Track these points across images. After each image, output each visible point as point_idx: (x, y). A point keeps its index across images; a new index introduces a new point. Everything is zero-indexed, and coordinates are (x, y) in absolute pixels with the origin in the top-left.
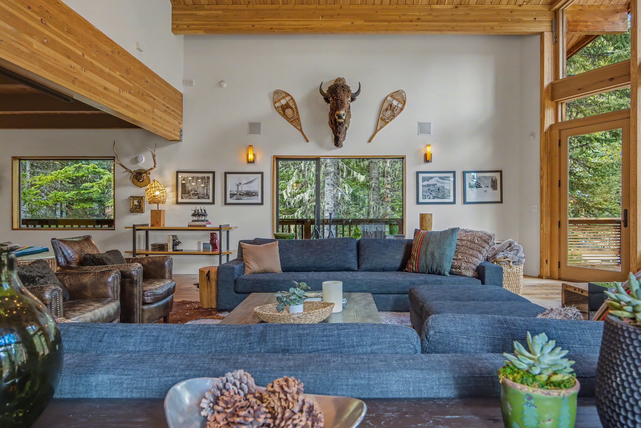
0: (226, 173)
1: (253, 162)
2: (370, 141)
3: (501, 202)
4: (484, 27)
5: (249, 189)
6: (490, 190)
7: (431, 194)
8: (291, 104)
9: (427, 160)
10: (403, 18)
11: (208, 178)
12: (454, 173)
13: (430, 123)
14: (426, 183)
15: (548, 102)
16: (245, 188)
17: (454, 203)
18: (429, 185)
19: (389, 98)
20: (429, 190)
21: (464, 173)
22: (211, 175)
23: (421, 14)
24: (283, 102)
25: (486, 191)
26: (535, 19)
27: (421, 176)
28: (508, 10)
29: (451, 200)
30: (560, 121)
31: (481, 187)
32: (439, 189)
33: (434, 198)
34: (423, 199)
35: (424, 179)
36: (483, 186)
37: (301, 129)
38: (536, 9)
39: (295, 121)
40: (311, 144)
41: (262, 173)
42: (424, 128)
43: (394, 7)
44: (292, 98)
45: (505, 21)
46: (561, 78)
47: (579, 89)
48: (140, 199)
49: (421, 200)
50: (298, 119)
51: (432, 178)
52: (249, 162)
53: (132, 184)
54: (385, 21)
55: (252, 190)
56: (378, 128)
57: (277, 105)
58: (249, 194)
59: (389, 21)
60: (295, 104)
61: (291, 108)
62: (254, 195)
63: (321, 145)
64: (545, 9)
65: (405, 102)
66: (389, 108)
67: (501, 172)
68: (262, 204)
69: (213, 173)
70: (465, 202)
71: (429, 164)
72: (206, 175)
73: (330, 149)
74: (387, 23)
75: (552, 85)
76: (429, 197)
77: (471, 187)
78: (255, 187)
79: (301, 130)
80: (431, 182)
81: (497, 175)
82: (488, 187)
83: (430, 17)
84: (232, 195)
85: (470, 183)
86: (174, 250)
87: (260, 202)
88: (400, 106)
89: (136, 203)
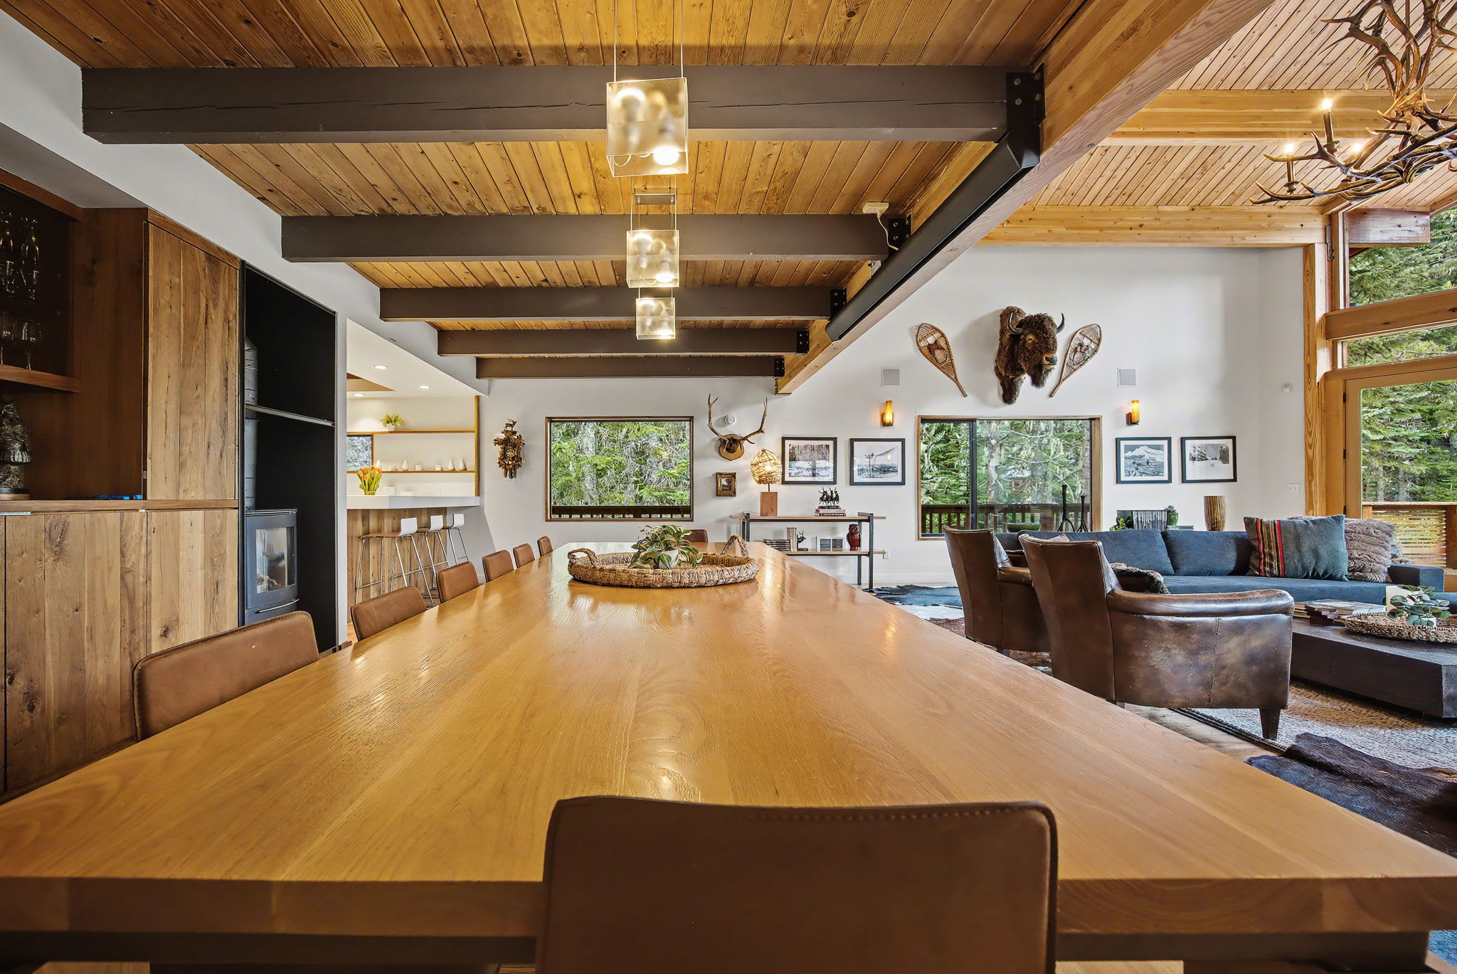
0: (852, 441)
1: (890, 425)
2: (1051, 396)
3: (1235, 480)
4: (1232, 237)
5: (885, 463)
6: (1219, 463)
7: (1137, 469)
8: (942, 343)
9: (1131, 420)
10: (1119, 224)
11: (827, 446)
12: (1169, 439)
13: (1134, 370)
14: (1130, 454)
15: (1320, 341)
16: (879, 461)
17: (1170, 481)
18: (1133, 457)
19: (1078, 335)
20: (1134, 463)
21: (1183, 440)
22: (831, 443)
23: (1145, 218)
24: (931, 340)
25: (1213, 465)
26: (1302, 225)
27: (1123, 443)
28: (1264, 213)
29: (1166, 478)
30: (1340, 366)
31: (1207, 459)
32: (1148, 463)
33: (1141, 475)
34: (1126, 476)
35: (1128, 448)
36: (1208, 458)
37: (956, 378)
38: (1303, 211)
39: (948, 367)
40: (971, 398)
41: (903, 441)
42: (1126, 378)
43: (1108, 209)
44: (943, 335)
45: (1262, 229)
46: (1342, 307)
47: (1387, 323)
48: (732, 477)
49: (1123, 478)
50: (952, 364)
51: (1138, 447)
52: (884, 424)
53: (717, 455)
54: (1095, 228)
55: (889, 464)
56: (1063, 376)
57: (922, 344)
58: (885, 470)
59: (1101, 229)
60: (947, 343)
61: (942, 348)
62: (892, 471)
63: (983, 400)
64: (1316, 212)
65: (1099, 340)
66: (1079, 350)
67: (1234, 438)
68: (903, 483)
69: (835, 440)
70: (1184, 480)
71: (1134, 427)
72: (824, 443)
73: (996, 406)
74: (1097, 232)
75: (1326, 316)
76: (1133, 474)
77: (1194, 459)
78: (893, 459)
79: (956, 380)
80: (1137, 452)
81: (1229, 443)
82: (1216, 459)
83: (1157, 223)
84: (861, 471)
85: (1190, 454)
86: (799, 550)
87: (900, 480)
88: (1093, 346)
89: (724, 482)
